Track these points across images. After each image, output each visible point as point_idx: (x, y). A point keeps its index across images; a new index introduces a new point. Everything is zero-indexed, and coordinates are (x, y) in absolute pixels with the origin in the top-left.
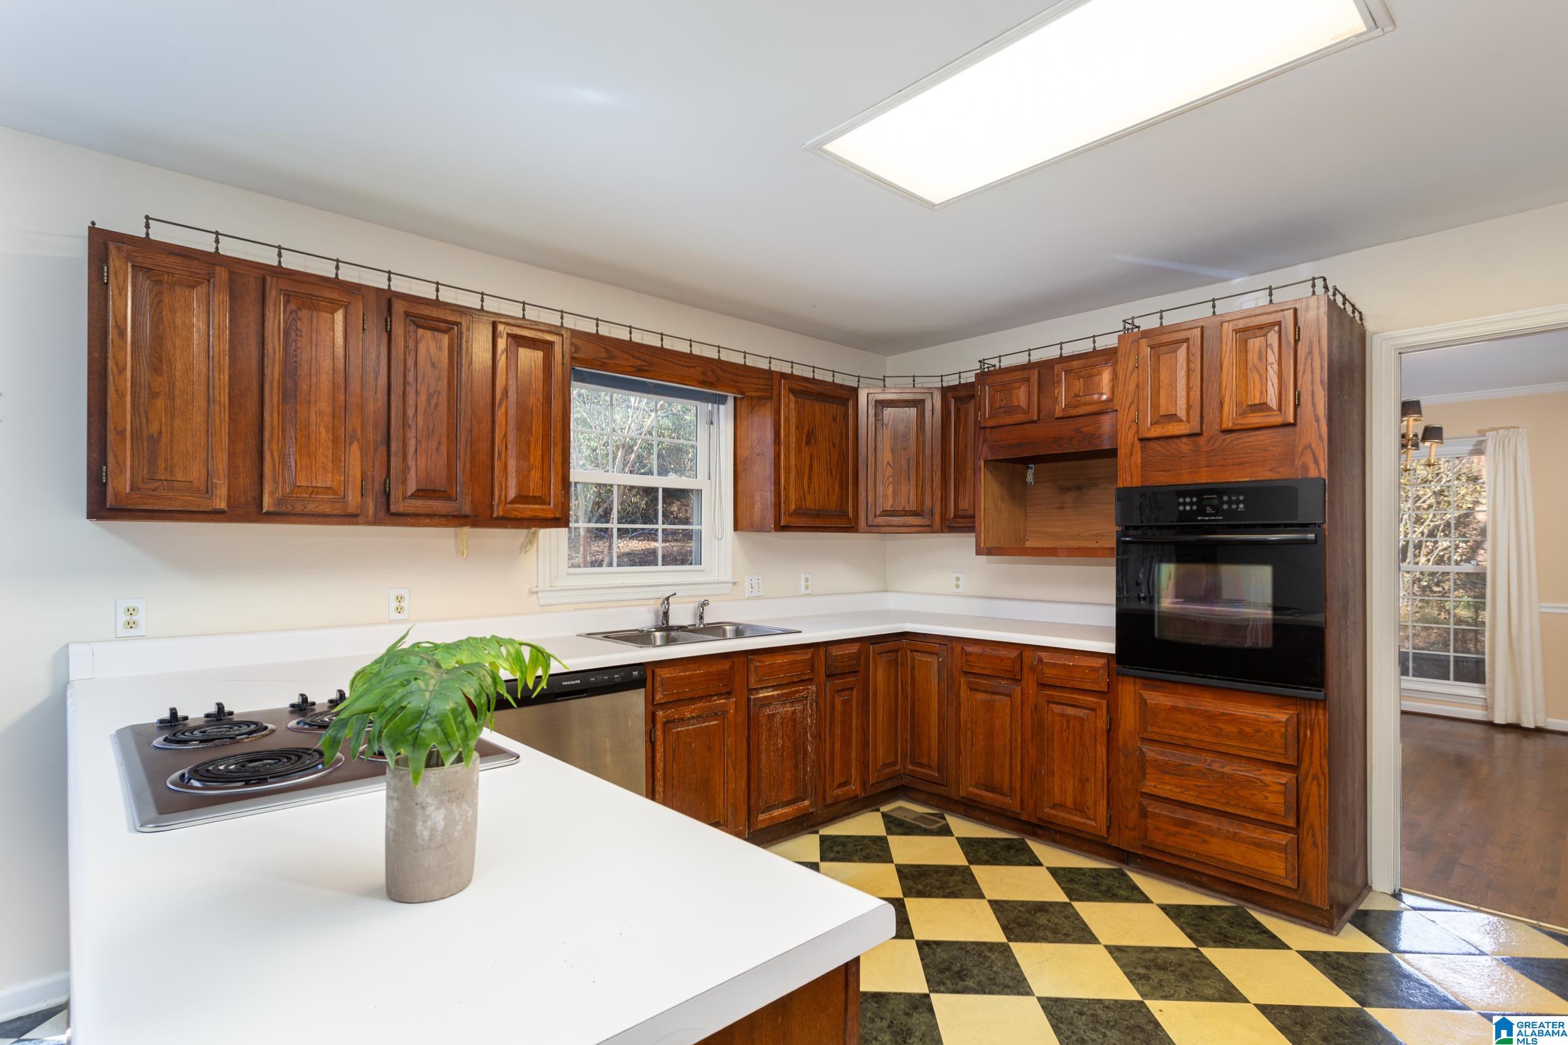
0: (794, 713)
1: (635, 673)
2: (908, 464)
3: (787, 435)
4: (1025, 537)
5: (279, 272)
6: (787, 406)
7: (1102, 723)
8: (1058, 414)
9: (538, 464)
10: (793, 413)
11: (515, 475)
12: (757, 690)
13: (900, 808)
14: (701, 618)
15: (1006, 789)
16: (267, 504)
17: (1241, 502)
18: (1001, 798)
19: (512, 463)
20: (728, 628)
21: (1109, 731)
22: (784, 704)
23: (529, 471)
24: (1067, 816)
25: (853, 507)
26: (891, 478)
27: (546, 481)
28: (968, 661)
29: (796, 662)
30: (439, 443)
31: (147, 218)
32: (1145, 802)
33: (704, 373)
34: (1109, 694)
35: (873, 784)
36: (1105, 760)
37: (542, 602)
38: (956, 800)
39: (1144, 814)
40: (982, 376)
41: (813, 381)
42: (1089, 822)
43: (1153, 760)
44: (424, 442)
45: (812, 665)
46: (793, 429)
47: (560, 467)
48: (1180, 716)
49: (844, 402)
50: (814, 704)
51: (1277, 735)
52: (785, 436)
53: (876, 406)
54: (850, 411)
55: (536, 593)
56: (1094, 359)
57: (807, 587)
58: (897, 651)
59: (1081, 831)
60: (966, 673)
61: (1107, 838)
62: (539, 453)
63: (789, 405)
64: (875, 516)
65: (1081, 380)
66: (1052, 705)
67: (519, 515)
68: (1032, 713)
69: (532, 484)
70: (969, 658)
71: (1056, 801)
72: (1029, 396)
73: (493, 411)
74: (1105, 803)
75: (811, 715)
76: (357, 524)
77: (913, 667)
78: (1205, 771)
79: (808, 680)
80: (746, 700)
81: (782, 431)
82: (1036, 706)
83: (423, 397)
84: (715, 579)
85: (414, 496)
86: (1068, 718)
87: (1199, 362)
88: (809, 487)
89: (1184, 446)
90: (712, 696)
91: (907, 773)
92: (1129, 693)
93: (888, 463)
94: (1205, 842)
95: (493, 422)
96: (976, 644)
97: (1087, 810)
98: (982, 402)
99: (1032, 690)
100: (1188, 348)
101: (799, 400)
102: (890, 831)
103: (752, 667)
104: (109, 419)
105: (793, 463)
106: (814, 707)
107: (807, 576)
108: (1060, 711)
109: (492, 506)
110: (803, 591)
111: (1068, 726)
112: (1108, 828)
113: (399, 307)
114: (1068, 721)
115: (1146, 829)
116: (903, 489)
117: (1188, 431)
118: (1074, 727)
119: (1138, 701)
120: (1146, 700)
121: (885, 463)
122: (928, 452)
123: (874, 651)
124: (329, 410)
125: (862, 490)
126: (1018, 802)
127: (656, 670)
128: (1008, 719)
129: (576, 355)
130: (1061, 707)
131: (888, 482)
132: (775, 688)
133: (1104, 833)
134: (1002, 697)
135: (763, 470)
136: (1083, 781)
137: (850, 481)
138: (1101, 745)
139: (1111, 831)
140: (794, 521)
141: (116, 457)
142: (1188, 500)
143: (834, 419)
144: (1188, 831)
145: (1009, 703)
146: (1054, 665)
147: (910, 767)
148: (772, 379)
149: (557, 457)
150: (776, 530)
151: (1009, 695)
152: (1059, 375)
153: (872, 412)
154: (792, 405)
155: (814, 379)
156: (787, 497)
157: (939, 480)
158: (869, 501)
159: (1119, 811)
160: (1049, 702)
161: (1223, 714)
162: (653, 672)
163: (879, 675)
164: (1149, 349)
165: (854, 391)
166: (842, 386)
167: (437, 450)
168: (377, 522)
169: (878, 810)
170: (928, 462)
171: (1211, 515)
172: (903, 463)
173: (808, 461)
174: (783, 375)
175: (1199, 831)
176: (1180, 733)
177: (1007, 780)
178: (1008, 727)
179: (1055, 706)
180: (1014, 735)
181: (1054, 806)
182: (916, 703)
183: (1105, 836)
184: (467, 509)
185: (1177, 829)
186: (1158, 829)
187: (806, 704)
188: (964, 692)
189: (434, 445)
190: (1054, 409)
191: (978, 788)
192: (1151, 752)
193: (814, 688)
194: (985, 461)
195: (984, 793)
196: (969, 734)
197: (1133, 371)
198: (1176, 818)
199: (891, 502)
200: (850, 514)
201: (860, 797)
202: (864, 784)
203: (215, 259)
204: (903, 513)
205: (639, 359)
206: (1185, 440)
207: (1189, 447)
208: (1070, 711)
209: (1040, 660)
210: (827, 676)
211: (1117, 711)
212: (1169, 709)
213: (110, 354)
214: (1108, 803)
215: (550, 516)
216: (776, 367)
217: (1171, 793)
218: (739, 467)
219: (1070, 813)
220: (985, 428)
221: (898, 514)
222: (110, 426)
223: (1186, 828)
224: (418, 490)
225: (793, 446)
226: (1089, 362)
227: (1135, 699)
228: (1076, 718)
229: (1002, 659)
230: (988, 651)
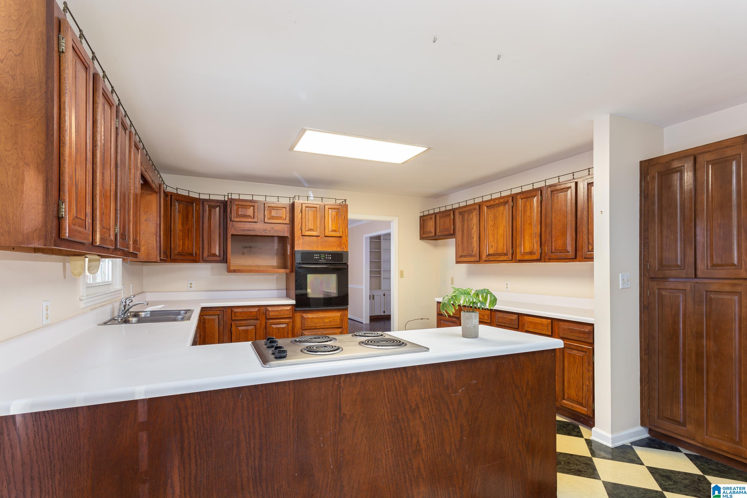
2: (188, 231)
6: (163, 197)
7: (290, 326)
8: (266, 221)
17: (330, 257)
21: (292, 329)
26: (181, 237)
34: (292, 318)
40: (232, 200)
48: (314, 320)
51: (338, 320)
53: (175, 201)
60: (234, 320)
66: (272, 325)
68: (263, 329)
70: (236, 314)
72: (254, 212)
77: (204, 323)
82: (265, 327)
86: (278, 328)
87: (319, 215)
89: (315, 239)
92: (298, 316)
93: (180, 230)
96: (239, 308)
98: (232, 210)
99: (264, 322)
100: (316, 210)
108: (275, 327)
111: (279, 332)
114: (279, 330)
116: (186, 242)
118: (281, 331)
120: (303, 317)
125: (169, 242)
128: (254, 334)
130: (276, 325)
131: (180, 239)
134: (250, 326)
138: (290, 334)
142: (317, 255)
145: (254, 328)
146: (273, 311)
151: (253, 325)
158: (172, 247)
161: (326, 317)
164: (305, 207)
170: (195, 231)
171: (323, 260)
172: (186, 231)
176: (314, 325)
179: (274, 325)
190: (264, 219)
194: (231, 235)
197: (300, 213)
199: (181, 248)
204: (186, 254)
206: (315, 237)
207: (316, 239)
208: (279, 326)
209: (267, 310)
211: (295, 323)
212: (312, 318)
220: (233, 221)
221: (184, 254)
227: (300, 318)
228: (281, 328)
229: (251, 312)
230: (245, 310)
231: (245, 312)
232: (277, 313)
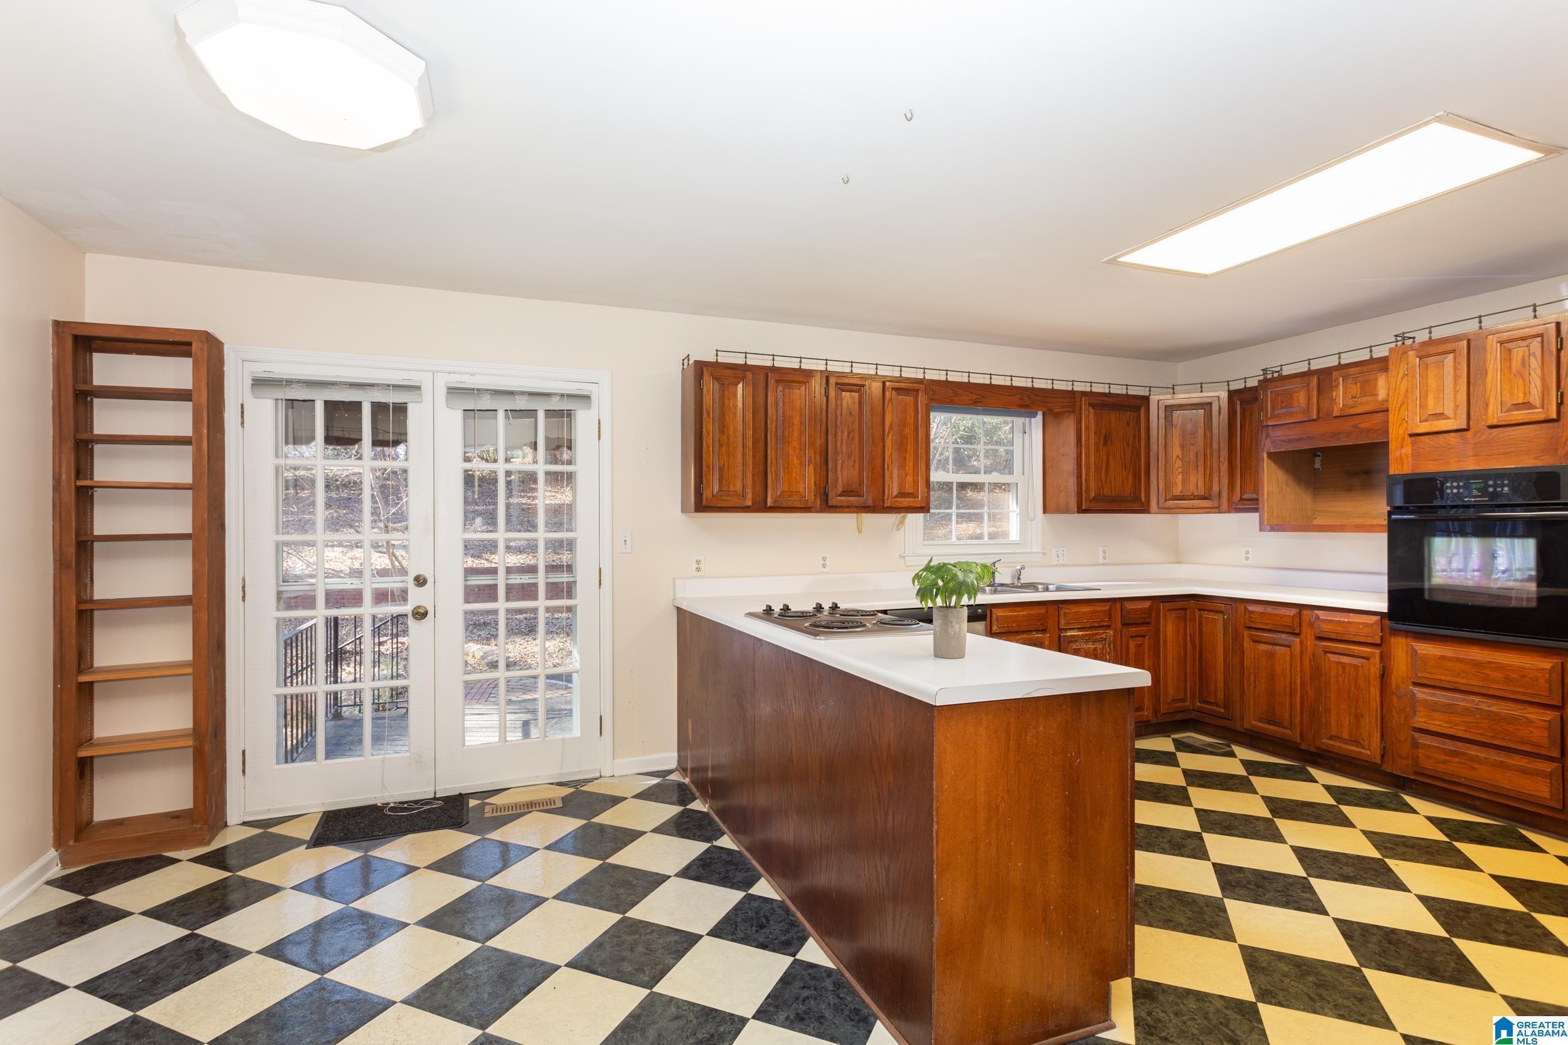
0: (1095, 649)
1: (980, 611)
2: (1197, 456)
3: (1087, 440)
4: (1312, 515)
5: (773, 369)
6: (1087, 417)
7: (1375, 667)
8: (1336, 413)
9: (911, 472)
10: (1092, 422)
11: (897, 479)
12: (1066, 630)
13: (1189, 737)
14: (1019, 579)
15: (1286, 724)
16: (769, 503)
17: (1505, 487)
18: (1282, 730)
19: (895, 471)
20: (1040, 586)
21: (1383, 676)
22: (1087, 642)
23: (906, 476)
24: (1344, 746)
25: (1146, 493)
26: (1181, 469)
27: (916, 482)
28: (1251, 618)
29: (1096, 612)
30: (854, 462)
31: (717, 351)
32: (1417, 735)
33: (1021, 399)
34: (1381, 645)
35: (1164, 714)
36: (1378, 699)
37: (907, 564)
38: (1240, 732)
39: (1416, 745)
40: (1265, 383)
41: (1109, 395)
42: (1363, 751)
43: (1423, 700)
44: (846, 462)
45: (1110, 615)
46: (1092, 435)
47: (924, 473)
48: (1449, 664)
49: (1137, 409)
50: (1112, 645)
51: (1541, 680)
52: (1085, 441)
53: (1165, 410)
54: (1142, 416)
55: (904, 557)
56: (1370, 366)
57: (1104, 558)
58: (1186, 609)
59: (1357, 759)
60: (1249, 628)
61: (1381, 765)
62: (911, 464)
63: (1089, 415)
64: (1166, 500)
65: (1358, 384)
66: (1328, 655)
67: (900, 506)
68: (1310, 660)
69: (907, 485)
70: (1252, 615)
71: (1333, 734)
72: (1309, 398)
73: (884, 439)
74: (1379, 735)
75: (1109, 653)
76: (811, 512)
77: (1200, 624)
78: (1473, 710)
79: (1106, 626)
80: (1057, 637)
81: (1083, 437)
82: (1313, 655)
83: (846, 434)
84: (1029, 550)
85: (840, 495)
86: (1344, 666)
87: (1465, 369)
88: (1106, 479)
89: (1452, 440)
90: (1032, 631)
91: (1196, 708)
92: (1401, 645)
93: (1178, 457)
94: (1474, 769)
95: (884, 446)
96: (1258, 604)
97: (1361, 741)
98: (1264, 404)
99: (1310, 642)
100: (1455, 358)
101: (1097, 411)
102: (1178, 749)
103: (1062, 613)
104: (704, 460)
105: (1092, 460)
106: (1112, 647)
107: (1105, 548)
108: (1336, 660)
109: (884, 499)
110: (1101, 561)
111: (1344, 672)
112: (1383, 756)
113: (832, 381)
114: (1344, 668)
115: (1418, 757)
116: (1192, 478)
117: (1455, 427)
118: (1349, 672)
119: (1410, 651)
120: (1416, 651)
121: (1175, 456)
122: (1215, 446)
123: (1164, 608)
124: (798, 446)
125: (1153, 478)
126: (1298, 734)
127: (993, 610)
128: (1288, 665)
129: (933, 397)
130: (1337, 656)
131: (1177, 472)
132: (1079, 629)
133: (1378, 760)
134: (1283, 648)
135: (1068, 465)
136: (1358, 717)
137: (1143, 472)
138: (1375, 687)
139: (1385, 759)
140: (1093, 506)
141: (706, 480)
142: (1455, 484)
143: (1128, 424)
144: (1457, 760)
145: (1289, 653)
146: (1330, 621)
147: (1198, 704)
148: (1075, 398)
149: (922, 467)
150: (1078, 512)
151: (1289, 646)
152: (1337, 380)
153: (1162, 414)
154: (1092, 416)
155: (1110, 393)
156: (1088, 487)
157: (1227, 469)
158: (1160, 488)
159: (1392, 743)
160: (1326, 652)
161: (1490, 662)
162: (991, 611)
163: (1169, 628)
164: (1418, 359)
165: (1146, 399)
166: (1134, 397)
167: (853, 466)
168: (822, 511)
169: (1169, 736)
170: (1215, 454)
171: (1479, 496)
172: (1191, 456)
173: (1105, 458)
174: (1084, 393)
175: (1468, 760)
176: (1448, 679)
177: (1287, 715)
178: (1288, 672)
179: (1332, 655)
180: (1293, 679)
181: (1331, 738)
182: (1204, 653)
183: (1379, 763)
184: (870, 503)
185: (1448, 758)
186: (1429, 758)
187: (1105, 644)
188: (1247, 643)
189: (851, 463)
190: (1333, 409)
191: (1261, 722)
192: (1421, 694)
193: (1112, 633)
194: (1267, 453)
195: (1266, 726)
196: (1252, 677)
197: (1403, 377)
198: (1445, 749)
199: (1180, 488)
200: (1143, 499)
201: (1152, 722)
202: (1156, 712)
203: (745, 368)
204: (1192, 497)
205: (975, 394)
206: (1453, 434)
207: (1457, 441)
208: (1345, 660)
209: (1318, 617)
210: (1123, 625)
211: (1390, 661)
212: (1438, 658)
213: (704, 426)
214: (1382, 736)
215: (919, 506)
216: (1078, 387)
217: (1441, 728)
218: (1047, 465)
219: (1347, 744)
220: (1268, 426)
221: (1187, 498)
222: (704, 463)
223: (1455, 757)
224: (843, 491)
225: (1092, 448)
226: (1365, 368)
227: (1407, 650)
228: (1350, 665)
229: (1282, 617)
230: (1269, 609)
231: (1269, 614)
232: (1340, 629)
